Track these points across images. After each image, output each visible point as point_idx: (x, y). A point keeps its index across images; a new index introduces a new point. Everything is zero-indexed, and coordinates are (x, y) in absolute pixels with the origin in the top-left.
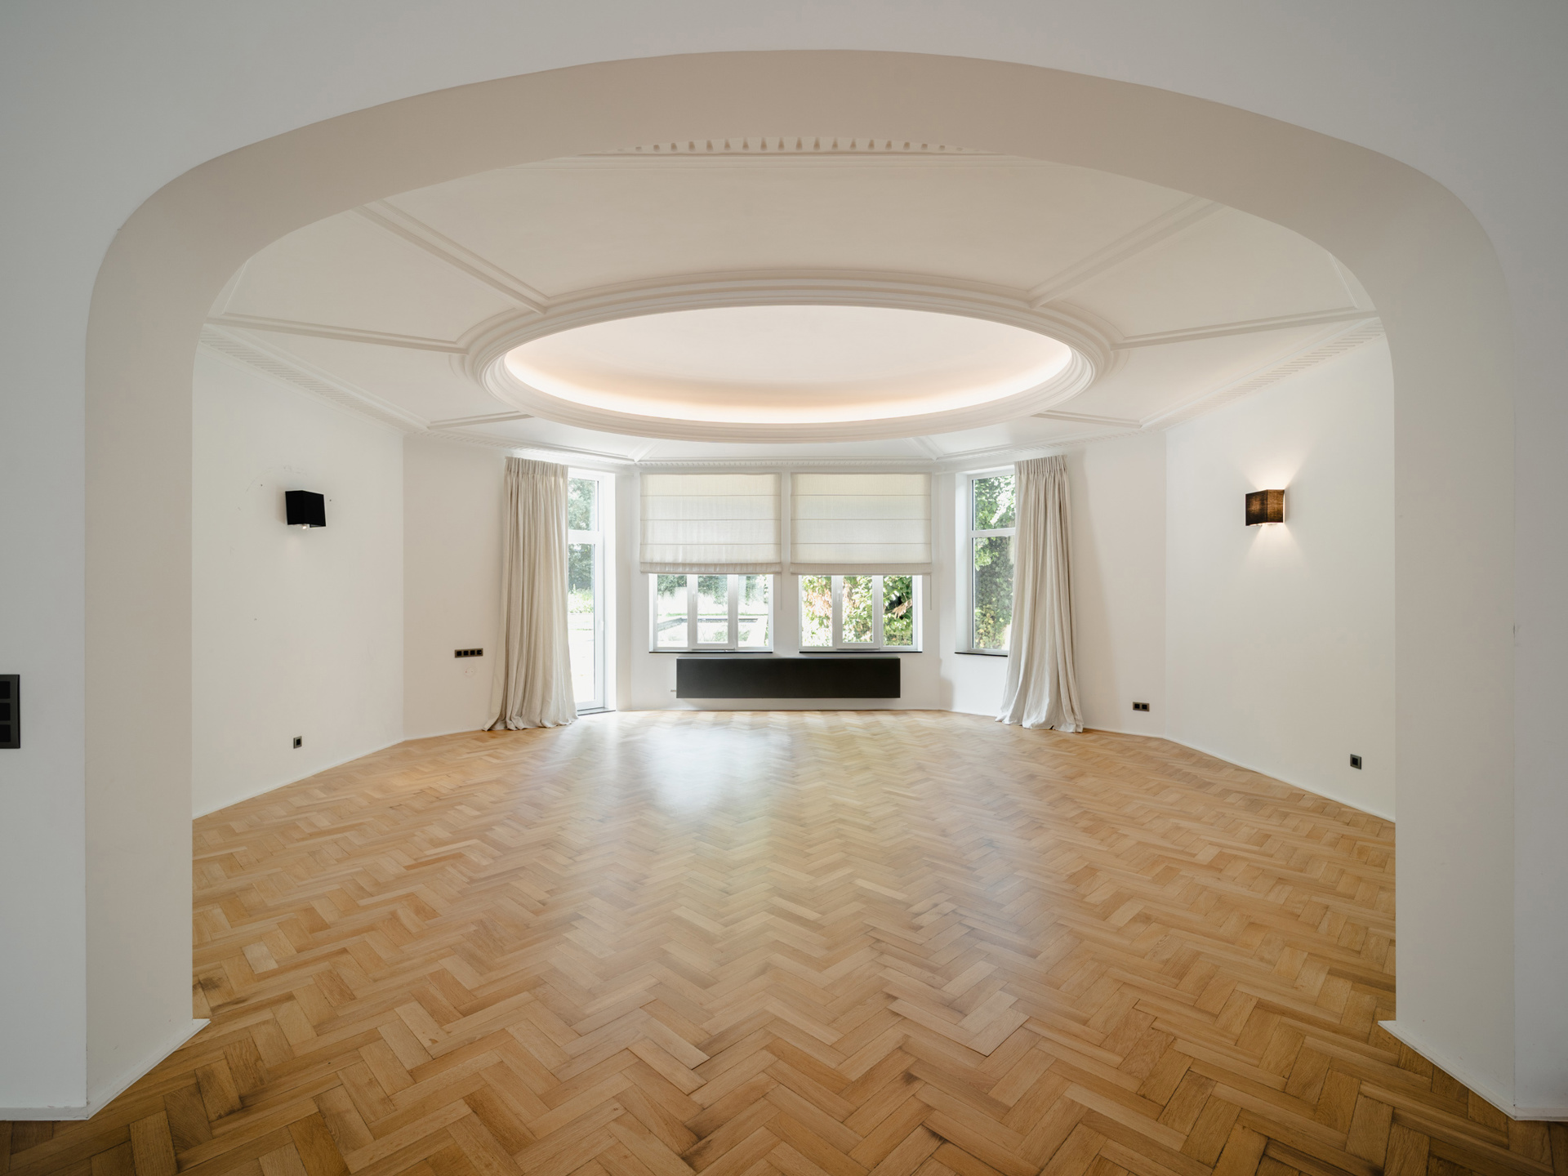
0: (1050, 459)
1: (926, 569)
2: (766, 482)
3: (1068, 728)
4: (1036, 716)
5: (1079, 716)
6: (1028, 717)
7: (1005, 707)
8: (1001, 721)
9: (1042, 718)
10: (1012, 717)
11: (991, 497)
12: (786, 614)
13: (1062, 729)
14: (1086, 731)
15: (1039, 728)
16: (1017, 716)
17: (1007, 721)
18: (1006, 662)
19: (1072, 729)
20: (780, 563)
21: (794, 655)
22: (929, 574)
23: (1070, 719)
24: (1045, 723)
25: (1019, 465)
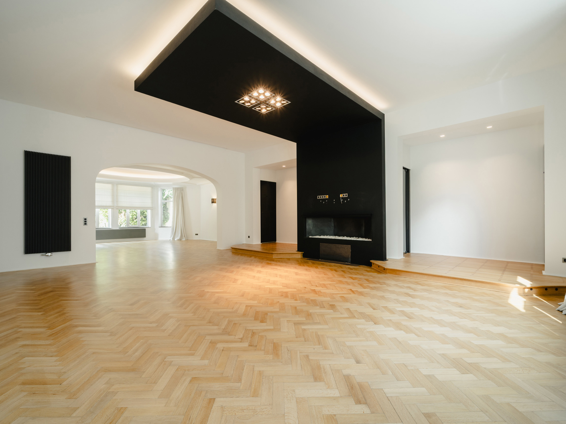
0: (180, 188)
1: (152, 209)
2: (110, 186)
3: (184, 239)
4: (177, 238)
5: (186, 237)
6: (176, 238)
7: (171, 237)
8: (170, 240)
9: (179, 238)
10: (172, 239)
11: (163, 192)
12: (115, 219)
13: (183, 240)
14: (187, 240)
15: (178, 240)
16: (174, 239)
17: (171, 240)
18: (171, 228)
19: (185, 239)
20: (113, 206)
21: (117, 228)
22: (152, 210)
23: (184, 238)
24: (179, 239)
25: (173, 188)
